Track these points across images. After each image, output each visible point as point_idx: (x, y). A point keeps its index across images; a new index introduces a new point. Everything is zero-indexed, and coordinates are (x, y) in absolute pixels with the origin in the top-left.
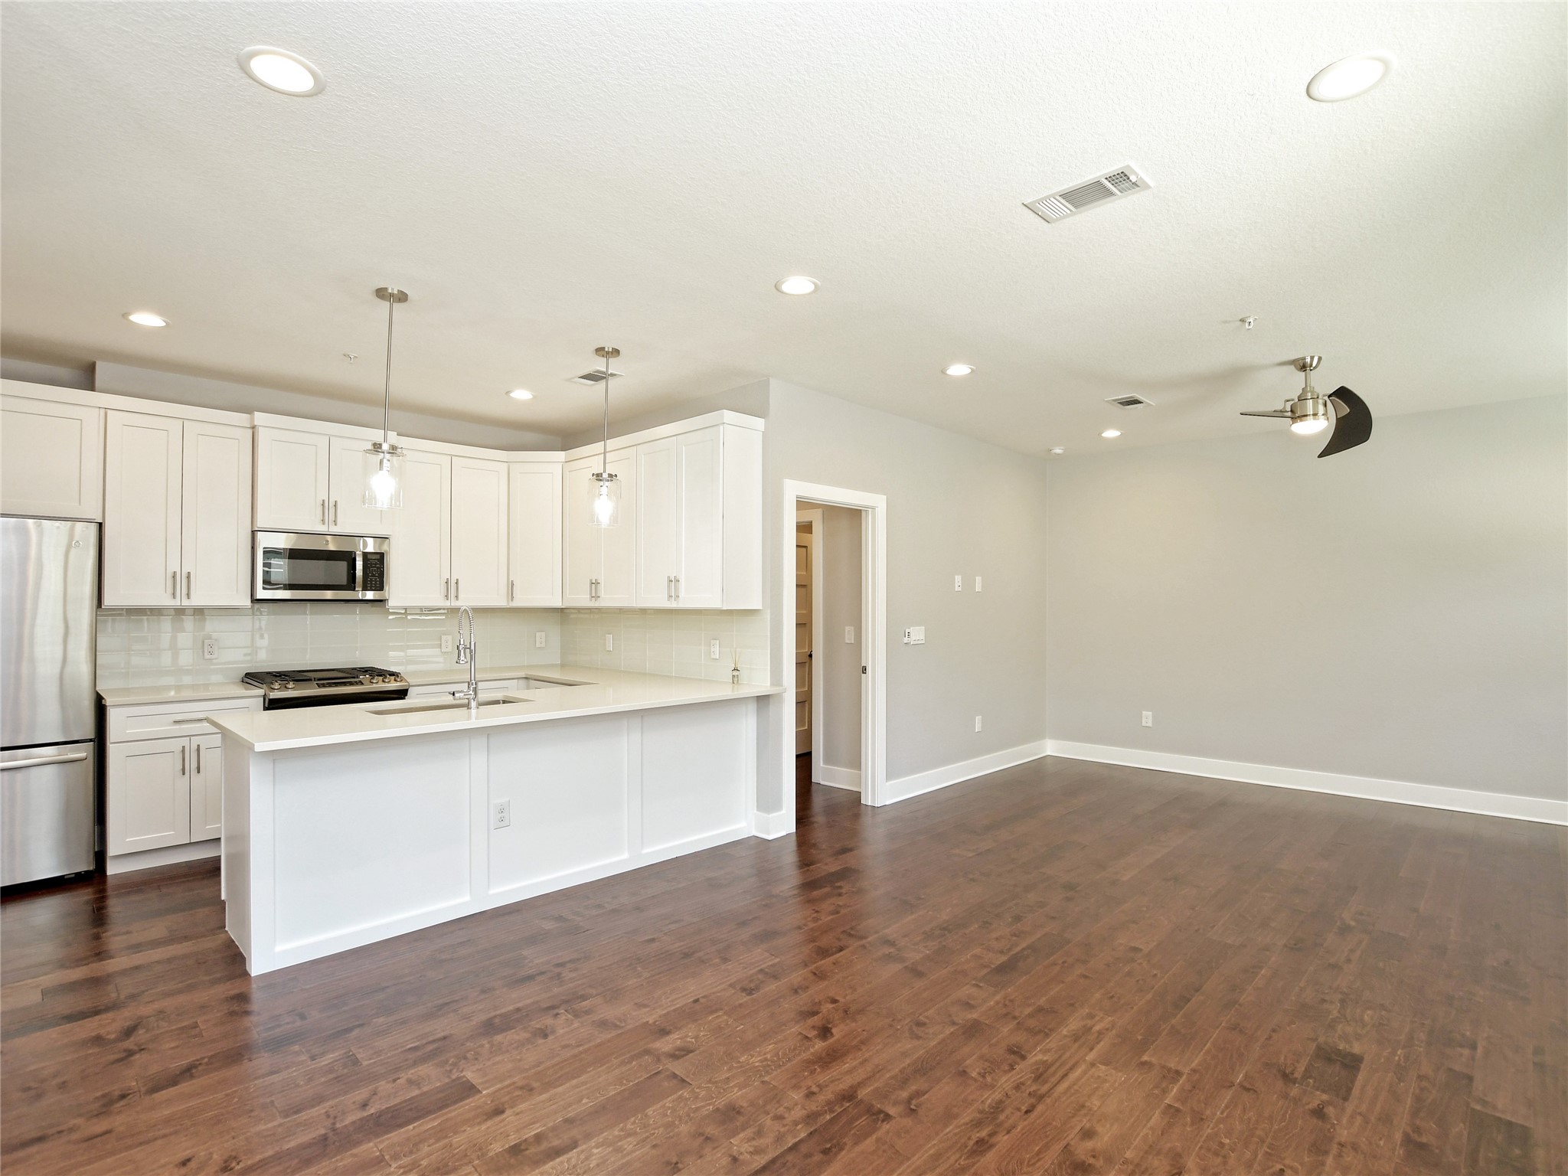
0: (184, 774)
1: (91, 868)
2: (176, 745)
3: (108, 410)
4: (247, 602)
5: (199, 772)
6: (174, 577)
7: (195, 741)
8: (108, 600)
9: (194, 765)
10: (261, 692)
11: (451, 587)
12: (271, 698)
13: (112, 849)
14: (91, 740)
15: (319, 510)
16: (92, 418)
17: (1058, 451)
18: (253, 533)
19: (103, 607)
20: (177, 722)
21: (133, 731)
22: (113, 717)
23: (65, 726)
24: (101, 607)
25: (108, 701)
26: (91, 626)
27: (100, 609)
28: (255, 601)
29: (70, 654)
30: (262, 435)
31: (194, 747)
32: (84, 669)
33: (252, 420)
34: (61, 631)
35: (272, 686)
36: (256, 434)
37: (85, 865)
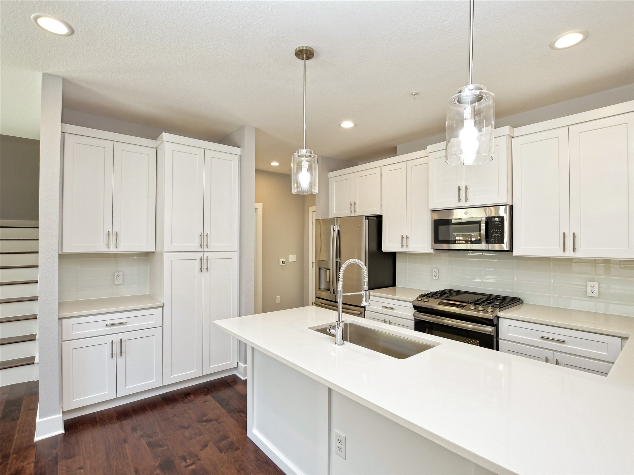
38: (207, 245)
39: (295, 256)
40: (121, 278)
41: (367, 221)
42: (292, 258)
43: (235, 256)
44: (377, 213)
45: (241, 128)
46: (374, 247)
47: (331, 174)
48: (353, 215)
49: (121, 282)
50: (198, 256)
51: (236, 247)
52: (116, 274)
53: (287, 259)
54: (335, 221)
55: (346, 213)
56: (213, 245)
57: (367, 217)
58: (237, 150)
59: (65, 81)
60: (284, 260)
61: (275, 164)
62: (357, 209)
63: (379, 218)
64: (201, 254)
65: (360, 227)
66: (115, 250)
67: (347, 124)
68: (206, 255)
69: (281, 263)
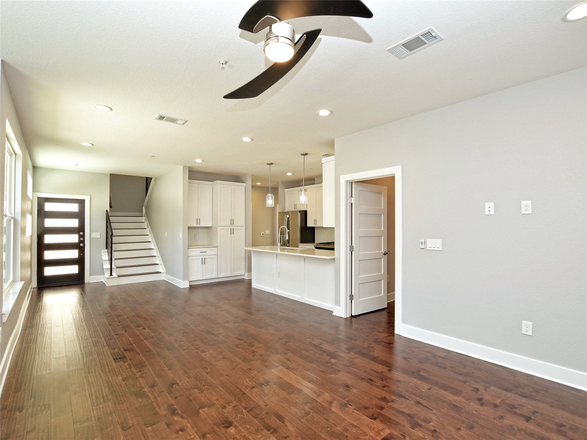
38: (233, 224)
39: (269, 231)
40: (198, 237)
41: (300, 213)
42: (268, 232)
43: (244, 228)
44: (305, 209)
45: (246, 175)
46: (304, 225)
47: (286, 190)
48: (295, 210)
49: (197, 239)
50: (230, 228)
51: (244, 225)
52: (196, 236)
53: (265, 232)
54: (287, 213)
55: (292, 209)
56: (235, 224)
57: (300, 211)
58: (244, 184)
59: (189, 167)
60: (263, 233)
61: (258, 184)
62: (297, 208)
63: (306, 212)
64: (231, 227)
65: (297, 215)
66: (199, 226)
67: (289, 174)
68: (232, 228)
69: (262, 235)
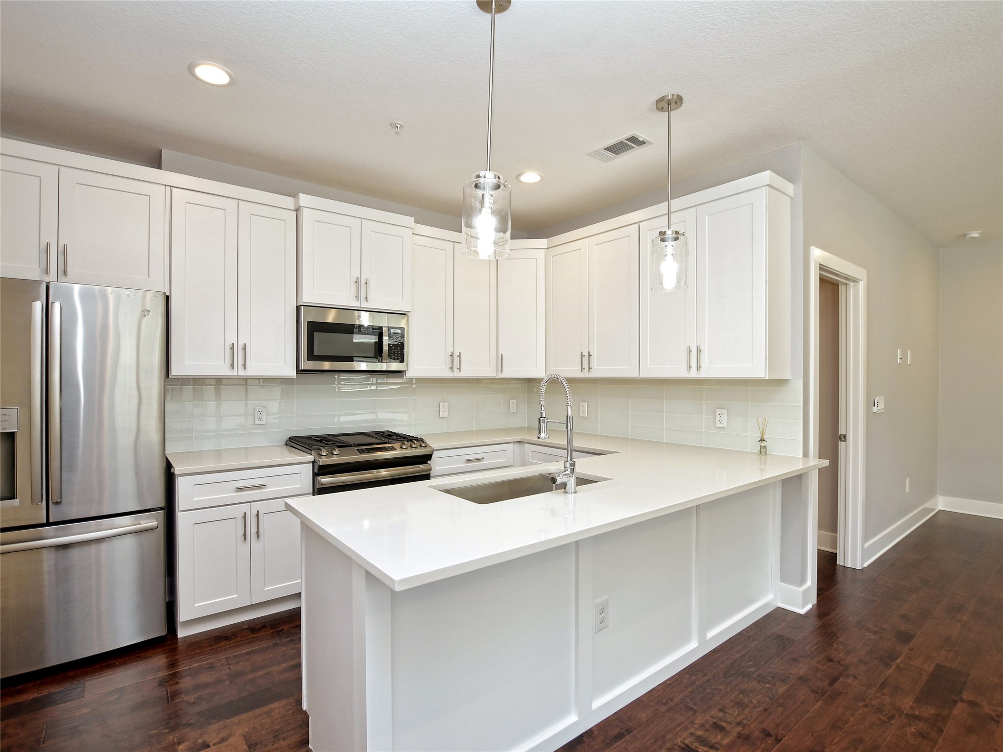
0: (245, 539)
1: (164, 634)
2: (237, 512)
3: (174, 189)
4: (293, 373)
5: (258, 537)
6: (232, 348)
7: (255, 507)
8: (175, 371)
9: (254, 530)
10: (311, 458)
11: (454, 359)
12: (321, 464)
13: (183, 614)
14: (161, 509)
15: (354, 286)
16: (158, 194)
17: (975, 235)
18: (298, 309)
19: (170, 377)
20: (240, 489)
21: (201, 499)
22: (182, 486)
23: (140, 494)
24: (169, 377)
25: (177, 469)
26: (160, 395)
27: (168, 379)
28: (299, 371)
29: (143, 423)
30: (306, 214)
31: (254, 513)
32: (154, 437)
33: (297, 201)
34: (135, 401)
35: (320, 453)
36: (299, 215)
37: (159, 631)
